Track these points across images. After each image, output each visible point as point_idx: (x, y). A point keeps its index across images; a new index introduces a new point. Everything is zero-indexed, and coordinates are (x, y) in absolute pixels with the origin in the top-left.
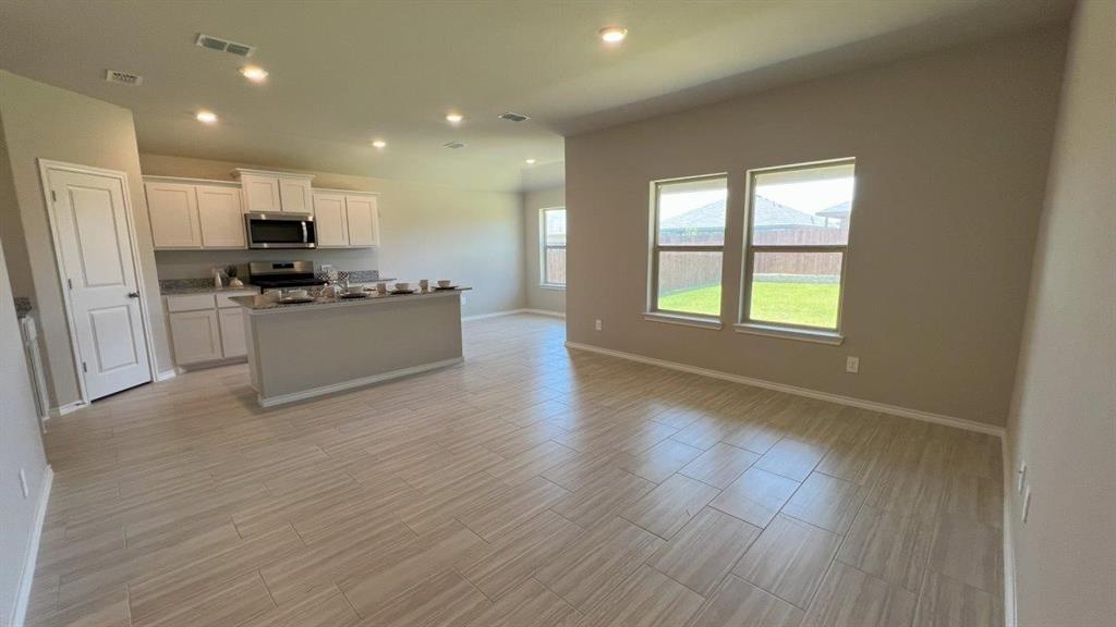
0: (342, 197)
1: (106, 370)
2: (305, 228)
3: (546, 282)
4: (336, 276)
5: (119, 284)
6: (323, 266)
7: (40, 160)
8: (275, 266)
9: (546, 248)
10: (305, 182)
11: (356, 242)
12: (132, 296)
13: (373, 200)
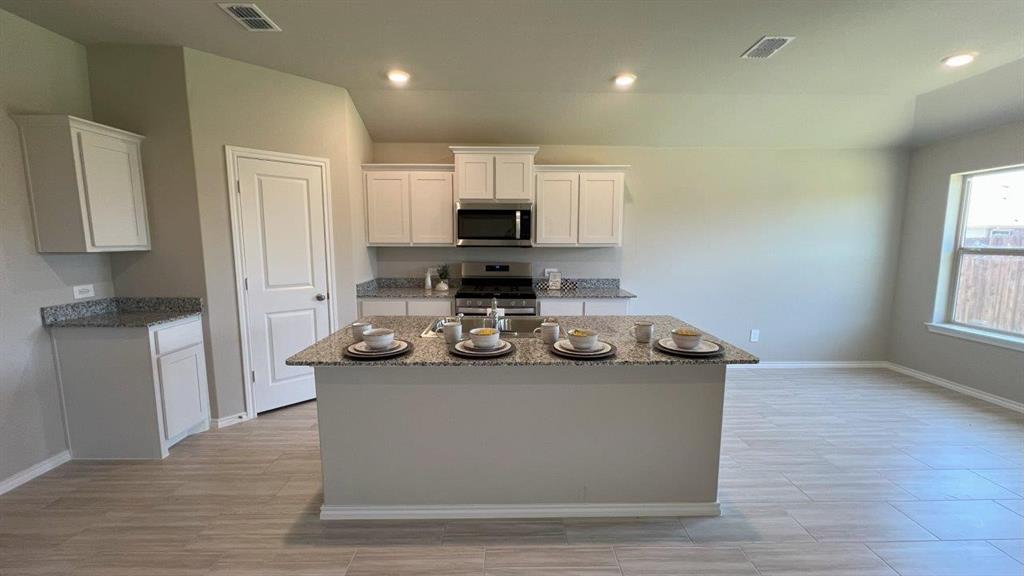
0: (573, 176)
1: (280, 380)
2: (518, 220)
3: (948, 319)
4: (559, 285)
5: (308, 284)
6: (546, 270)
7: (227, 147)
8: (490, 268)
9: (958, 253)
10: (527, 156)
11: (589, 238)
12: (319, 298)
13: (620, 177)
